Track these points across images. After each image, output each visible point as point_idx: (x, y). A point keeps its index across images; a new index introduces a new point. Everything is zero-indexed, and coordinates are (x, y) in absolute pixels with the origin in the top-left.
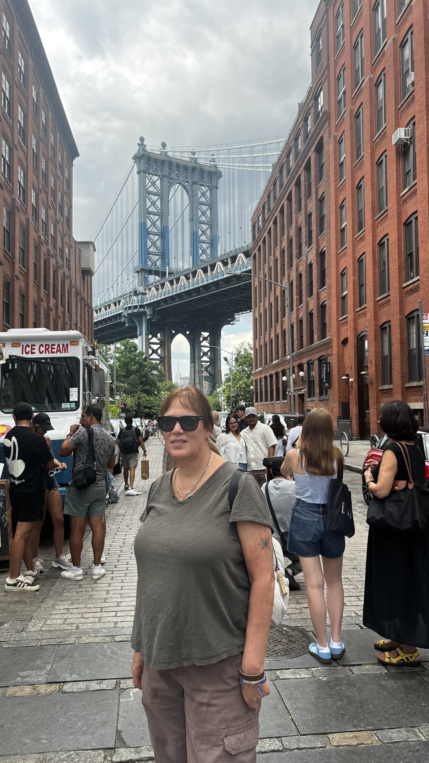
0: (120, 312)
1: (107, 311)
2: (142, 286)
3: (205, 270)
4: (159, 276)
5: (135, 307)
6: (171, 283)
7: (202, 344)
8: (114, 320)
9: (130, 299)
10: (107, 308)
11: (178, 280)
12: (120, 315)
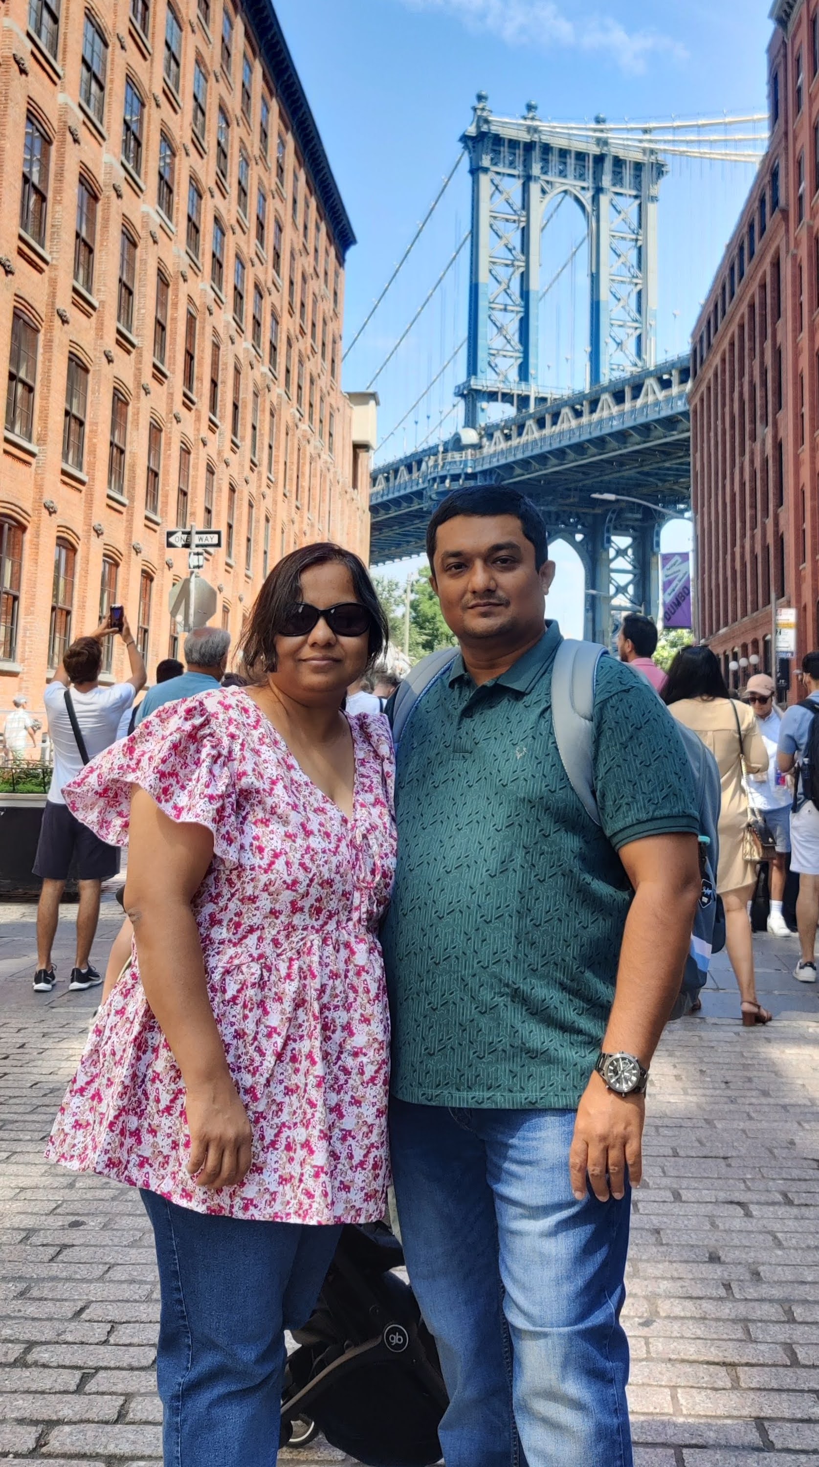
0: (421, 486)
1: (391, 485)
2: (474, 427)
3: (619, 398)
4: (512, 404)
5: (455, 478)
6: (541, 424)
7: (613, 566)
8: (405, 504)
9: (444, 459)
10: (392, 477)
11: (556, 416)
12: (419, 494)
